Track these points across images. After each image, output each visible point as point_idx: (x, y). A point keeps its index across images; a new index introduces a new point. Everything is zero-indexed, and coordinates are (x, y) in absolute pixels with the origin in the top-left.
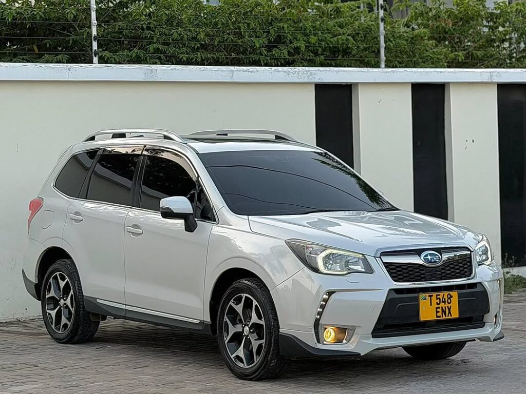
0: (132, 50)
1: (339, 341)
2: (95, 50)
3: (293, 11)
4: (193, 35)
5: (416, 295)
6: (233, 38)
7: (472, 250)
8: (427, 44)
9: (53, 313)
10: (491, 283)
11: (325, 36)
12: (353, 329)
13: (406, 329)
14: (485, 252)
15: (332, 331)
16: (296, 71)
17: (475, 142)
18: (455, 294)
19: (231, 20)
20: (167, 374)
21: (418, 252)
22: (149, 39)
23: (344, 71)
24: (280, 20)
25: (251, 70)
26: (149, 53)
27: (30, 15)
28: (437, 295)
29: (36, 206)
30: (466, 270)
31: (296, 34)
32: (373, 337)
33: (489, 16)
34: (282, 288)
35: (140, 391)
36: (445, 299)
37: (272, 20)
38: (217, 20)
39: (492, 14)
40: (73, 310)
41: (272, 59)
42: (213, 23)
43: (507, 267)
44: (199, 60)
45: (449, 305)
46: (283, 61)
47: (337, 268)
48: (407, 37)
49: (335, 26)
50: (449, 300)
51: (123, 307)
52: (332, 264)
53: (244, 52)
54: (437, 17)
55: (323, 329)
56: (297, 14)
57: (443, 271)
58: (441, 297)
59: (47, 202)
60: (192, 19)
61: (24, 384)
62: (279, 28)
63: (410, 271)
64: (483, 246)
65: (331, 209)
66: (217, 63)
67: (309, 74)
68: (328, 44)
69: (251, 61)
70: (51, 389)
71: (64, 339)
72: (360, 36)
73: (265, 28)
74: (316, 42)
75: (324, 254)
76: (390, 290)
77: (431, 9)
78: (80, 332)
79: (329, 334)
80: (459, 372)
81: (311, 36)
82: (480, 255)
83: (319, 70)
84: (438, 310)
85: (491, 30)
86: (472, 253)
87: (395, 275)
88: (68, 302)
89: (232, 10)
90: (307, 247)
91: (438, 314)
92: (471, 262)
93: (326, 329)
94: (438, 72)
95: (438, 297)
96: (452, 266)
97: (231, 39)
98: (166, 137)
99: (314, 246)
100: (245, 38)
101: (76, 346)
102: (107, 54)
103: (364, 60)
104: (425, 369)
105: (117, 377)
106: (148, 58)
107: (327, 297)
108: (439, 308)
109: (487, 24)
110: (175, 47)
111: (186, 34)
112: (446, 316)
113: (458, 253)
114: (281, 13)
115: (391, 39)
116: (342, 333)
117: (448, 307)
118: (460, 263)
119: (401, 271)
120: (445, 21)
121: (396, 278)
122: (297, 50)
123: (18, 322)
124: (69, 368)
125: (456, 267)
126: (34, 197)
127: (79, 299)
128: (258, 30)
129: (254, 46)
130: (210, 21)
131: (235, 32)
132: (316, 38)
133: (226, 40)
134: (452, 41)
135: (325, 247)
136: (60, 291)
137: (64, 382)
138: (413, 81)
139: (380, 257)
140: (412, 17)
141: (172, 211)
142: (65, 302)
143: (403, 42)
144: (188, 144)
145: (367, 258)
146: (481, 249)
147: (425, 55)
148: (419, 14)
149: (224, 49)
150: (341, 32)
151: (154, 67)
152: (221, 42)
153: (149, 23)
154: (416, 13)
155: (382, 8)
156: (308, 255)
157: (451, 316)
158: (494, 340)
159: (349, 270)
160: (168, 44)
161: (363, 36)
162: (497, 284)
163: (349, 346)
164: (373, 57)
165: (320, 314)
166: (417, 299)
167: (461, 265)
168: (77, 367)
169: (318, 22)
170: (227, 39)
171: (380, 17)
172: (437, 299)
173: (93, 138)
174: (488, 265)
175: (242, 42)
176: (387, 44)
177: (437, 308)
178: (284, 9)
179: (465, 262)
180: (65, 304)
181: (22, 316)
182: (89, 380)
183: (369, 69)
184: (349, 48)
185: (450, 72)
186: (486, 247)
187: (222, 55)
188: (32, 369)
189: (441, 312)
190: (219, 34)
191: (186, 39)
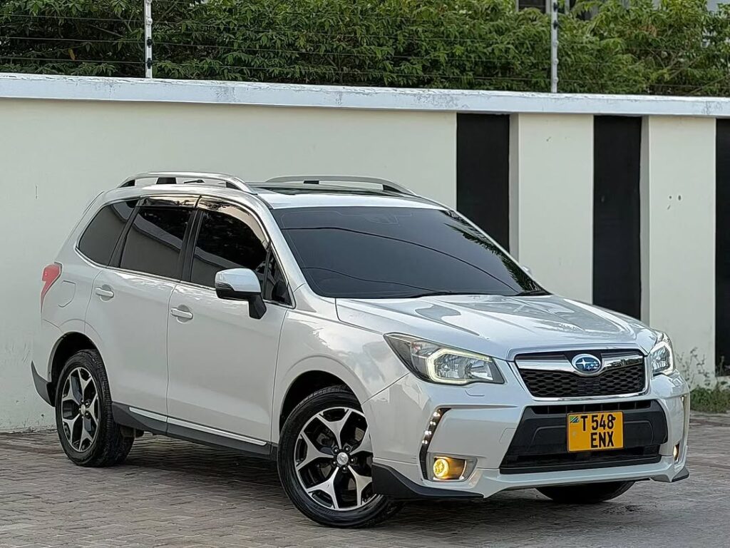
0: (203, 60)
1: (455, 477)
2: (149, 59)
3: (432, 10)
4: (290, 40)
5: (562, 415)
6: (345, 46)
7: (646, 354)
8: (620, 60)
9: (71, 423)
10: (671, 401)
11: (475, 45)
12: (474, 461)
13: (550, 462)
14: (665, 357)
15: (444, 462)
16: (430, 95)
17: (682, 199)
18: (618, 415)
19: (342, 20)
20: (214, 514)
21: (569, 356)
22: (227, 45)
23: (498, 96)
24: (413, 23)
25: (367, 91)
26: (227, 65)
27: (63, 8)
28: (593, 417)
29: (52, 274)
30: (635, 382)
31: (435, 43)
32: (502, 472)
33: (712, 23)
34: (378, 400)
35: (168, 537)
36: (604, 421)
37: (402, 22)
38: (323, 20)
39: (715, 20)
40: (97, 422)
41: (400, 76)
42: (317, 24)
43: (722, 375)
44: (297, 75)
45: (610, 431)
46: (415, 80)
47: (455, 376)
48: (592, 49)
49: (490, 33)
50: (610, 423)
51: (164, 419)
52: (448, 370)
53: (360, 67)
54: (637, 23)
55: (432, 460)
56: (438, 14)
57: (603, 382)
58: (599, 419)
59: (67, 269)
60: (288, 19)
61: (14, 522)
62: (411, 33)
63: (555, 381)
64: (662, 349)
65: (453, 292)
66: (322, 80)
67: (448, 98)
68: (480, 58)
69: (371, 78)
70: (48, 531)
71: (84, 460)
72: (525, 46)
73: (391, 32)
74: (463, 54)
75: (436, 356)
76: (528, 407)
77: (628, 11)
78: (106, 453)
79: (441, 466)
80: (617, 524)
81: (455, 46)
82: (658, 361)
83: (463, 93)
84: (594, 437)
85: (714, 43)
86: (645, 358)
87: (534, 387)
88: (92, 409)
89: (345, 7)
90: (413, 344)
91: (595, 443)
92: (643, 370)
93: (436, 459)
94: (632, 100)
95: (595, 418)
96: (616, 376)
97: (343, 47)
98: (229, 185)
99: (424, 344)
100: (362, 46)
101: (100, 471)
102: (168, 64)
103: (531, 81)
104: (573, 519)
105: (145, 515)
106: (226, 71)
107: (439, 415)
108: (596, 434)
109: (709, 34)
110: (263, 57)
111: (279, 39)
112: (605, 446)
113: (627, 358)
114: (415, 12)
115: (569, 53)
116: (459, 466)
117: (608, 433)
118: (628, 372)
119: (544, 381)
120: (648, 27)
121: (536, 391)
122: (435, 64)
123: (30, 433)
124: (81, 501)
125: (622, 378)
126: (50, 262)
127: (106, 406)
128: (381, 35)
129: (376, 57)
130: (314, 21)
131: (348, 37)
132: (463, 48)
133: (336, 49)
134: (657, 56)
135: (439, 346)
136: (81, 393)
137: (70, 521)
138: (596, 112)
139: (514, 362)
140: (602, 21)
141: (232, 289)
142: (87, 409)
143: (586, 56)
144: (259, 195)
145: (496, 362)
146: (660, 353)
147: (616, 75)
148: (612, 17)
149: (334, 61)
150: (499, 41)
151: (230, 84)
152: (328, 51)
153: (229, 23)
154: (607, 16)
155: (555, 8)
156: (413, 357)
157: (613, 445)
158: (673, 481)
159: (471, 378)
160: (255, 53)
161: (529, 46)
162: (680, 402)
163: (467, 485)
164: (544, 77)
165: (429, 439)
166: (565, 421)
167: (628, 374)
168: (93, 500)
169: (467, 26)
170: (338, 47)
171: (553, 22)
172: (593, 421)
173: (131, 183)
174: (668, 376)
175: (358, 52)
176: (564, 59)
177: (593, 434)
178: (418, 6)
179: (635, 371)
180: (87, 412)
181: (37, 425)
182: (104, 519)
183: (534, 93)
184: (509, 63)
185: (649, 101)
186: (666, 350)
187: (329, 70)
188: (32, 500)
189: (598, 440)
190: (327, 39)
191: (279, 46)
